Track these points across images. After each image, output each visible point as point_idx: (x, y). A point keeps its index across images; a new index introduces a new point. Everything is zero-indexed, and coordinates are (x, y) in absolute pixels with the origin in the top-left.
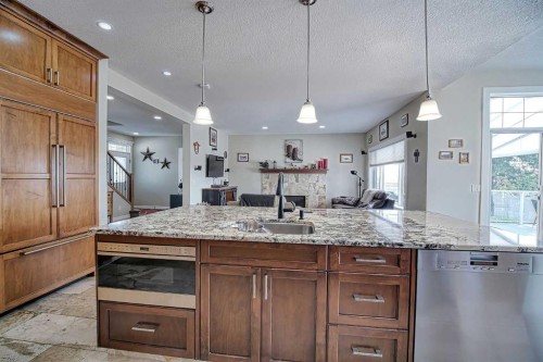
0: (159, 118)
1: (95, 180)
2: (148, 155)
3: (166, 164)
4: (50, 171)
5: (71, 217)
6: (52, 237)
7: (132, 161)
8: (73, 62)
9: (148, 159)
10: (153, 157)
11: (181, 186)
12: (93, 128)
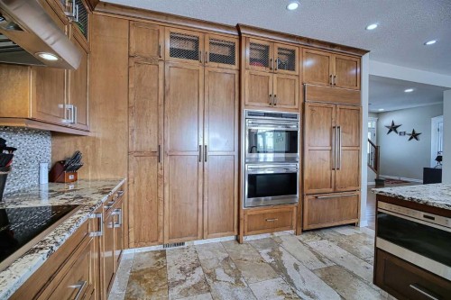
0: (410, 90)
1: (359, 152)
2: (393, 128)
3: (414, 136)
4: (331, 145)
5: (343, 177)
6: (331, 190)
7: (377, 135)
8: (344, 65)
9: (393, 132)
10: (399, 130)
11: (439, 159)
12: (359, 111)
